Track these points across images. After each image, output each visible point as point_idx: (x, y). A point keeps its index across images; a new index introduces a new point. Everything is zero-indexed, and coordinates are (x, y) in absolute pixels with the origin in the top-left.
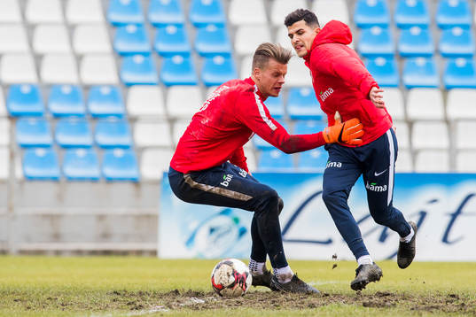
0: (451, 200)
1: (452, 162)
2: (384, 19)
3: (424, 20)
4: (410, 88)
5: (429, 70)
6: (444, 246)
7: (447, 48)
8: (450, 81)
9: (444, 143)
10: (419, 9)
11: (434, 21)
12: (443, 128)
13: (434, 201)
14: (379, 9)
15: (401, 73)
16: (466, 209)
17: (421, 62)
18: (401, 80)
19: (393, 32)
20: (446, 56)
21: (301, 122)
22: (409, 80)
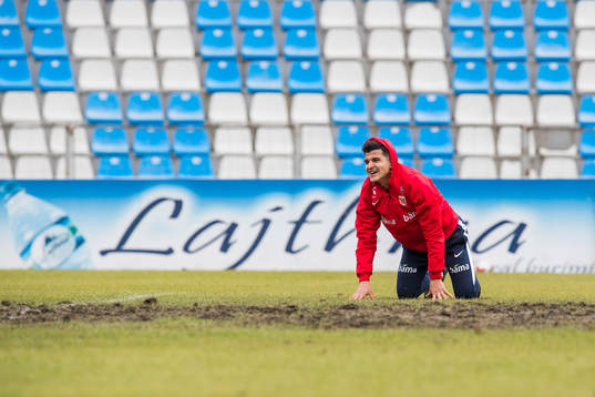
0: (294, 208)
1: (297, 168)
2: (226, 21)
3: (267, 22)
4: (253, 92)
5: (273, 74)
6: (289, 255)
7: (290, 51)
8: (294, 85)
9: (289, 149)
10: (262, 11)
11: (277, 22)
12: (287, 132)
13: (278, 209)
14: (221, 11)
15: (244, 77)
16: (311, 217)
17: (264, 65)
18: (244, 85)
19: (235, 34)
20: (290, 59)
21: (140, 128)
22: (252, 83)
